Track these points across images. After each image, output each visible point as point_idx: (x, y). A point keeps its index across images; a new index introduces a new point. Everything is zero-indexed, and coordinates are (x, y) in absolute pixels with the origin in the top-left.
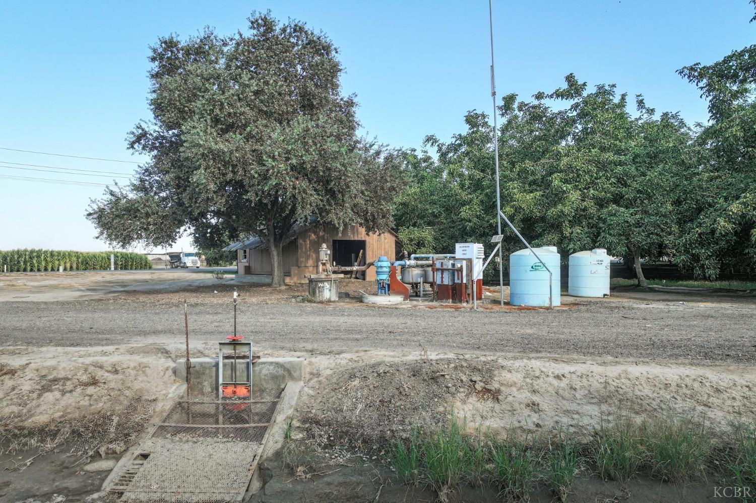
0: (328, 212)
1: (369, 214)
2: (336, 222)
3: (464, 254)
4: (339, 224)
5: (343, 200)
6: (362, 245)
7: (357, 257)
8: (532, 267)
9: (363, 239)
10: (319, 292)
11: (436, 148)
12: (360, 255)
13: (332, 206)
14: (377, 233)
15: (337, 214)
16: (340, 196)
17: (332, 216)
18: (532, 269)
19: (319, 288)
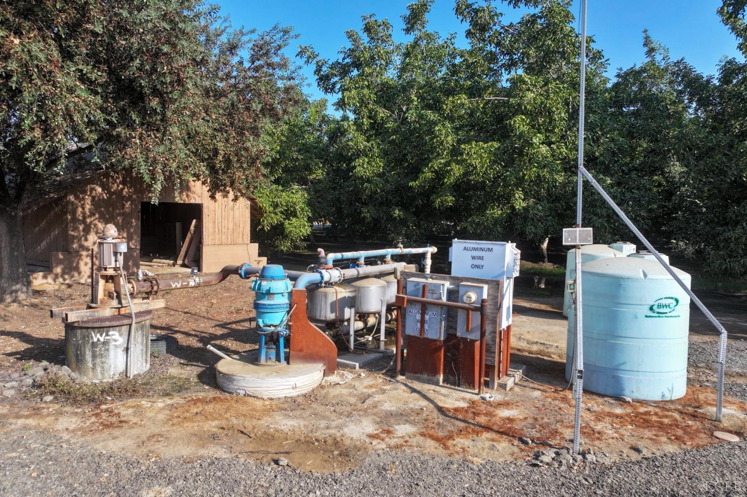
0: (123, 144)
1: (220, 158)
2: (143, 169)
3: (477, 267)
4: (153, 174)
5: (164, 115)
6: (196, 211)
7: (186, 230)
8: (651, 309)
9: (198, 201)
10: (94, 356)
11: (313, 67)
12: (192, 228)
13: (134, 130)
14: (231, 195)
15: (148, 150)
16: (154, 103)
17: (134, 153)
18: (650, 313)
19: (94, 345)
